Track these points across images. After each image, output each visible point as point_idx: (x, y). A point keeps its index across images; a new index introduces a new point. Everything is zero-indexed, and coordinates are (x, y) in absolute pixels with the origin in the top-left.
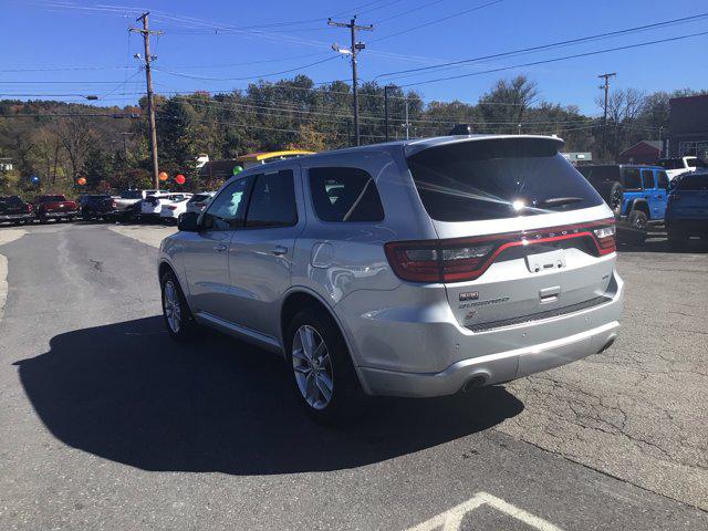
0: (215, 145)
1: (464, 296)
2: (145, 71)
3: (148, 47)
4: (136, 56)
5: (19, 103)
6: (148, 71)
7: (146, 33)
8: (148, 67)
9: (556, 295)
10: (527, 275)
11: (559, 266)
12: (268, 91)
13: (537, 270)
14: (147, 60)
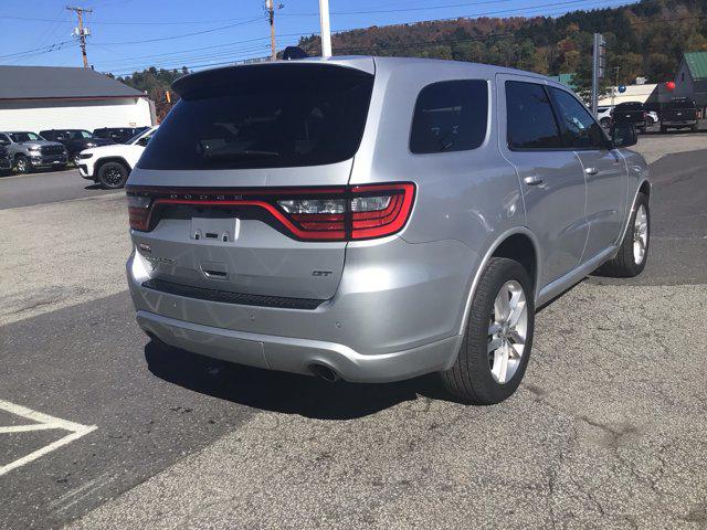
1: (142, 246)
9: (224, 274)
11: (225, 239)
13: (198, 237)
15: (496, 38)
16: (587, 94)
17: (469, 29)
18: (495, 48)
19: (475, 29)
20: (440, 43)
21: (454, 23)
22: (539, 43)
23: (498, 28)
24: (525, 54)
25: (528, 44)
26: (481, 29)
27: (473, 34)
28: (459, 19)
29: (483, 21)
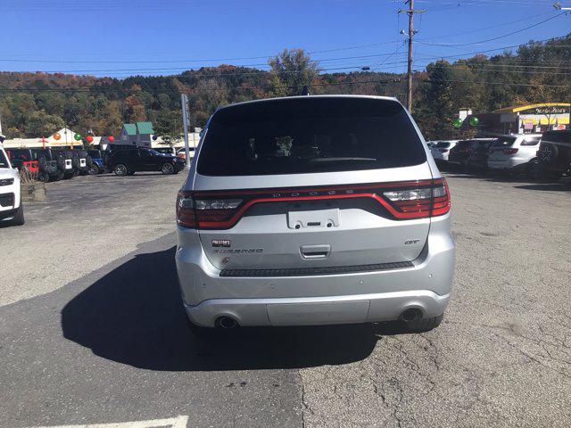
0: (482, 100)
1: (216, 242)
2: (407, 44)
3: (412, 24)
4: (401, 33)
5: (343, 75)
6: (410, 44)
7: (411, 13)
8: (410, 40)
9: (325, 253)
10: (286, 230)
11: (329, 225)
12: (537, 52)
13: (298, 227)
14: (410, 34)
15: (74, 91)
16: (167, 138)
17: (47, 81)
18: (73, 99)
19: (52, 82)
20: (21, 91)
21: (33, 75)
22: (111, 98)
23: (73, 82)
24: (100, 105)
25: (102, 97)
26: (58, 82)
27: (52, 86)
28: (37, 72)
29: (60, 76)
